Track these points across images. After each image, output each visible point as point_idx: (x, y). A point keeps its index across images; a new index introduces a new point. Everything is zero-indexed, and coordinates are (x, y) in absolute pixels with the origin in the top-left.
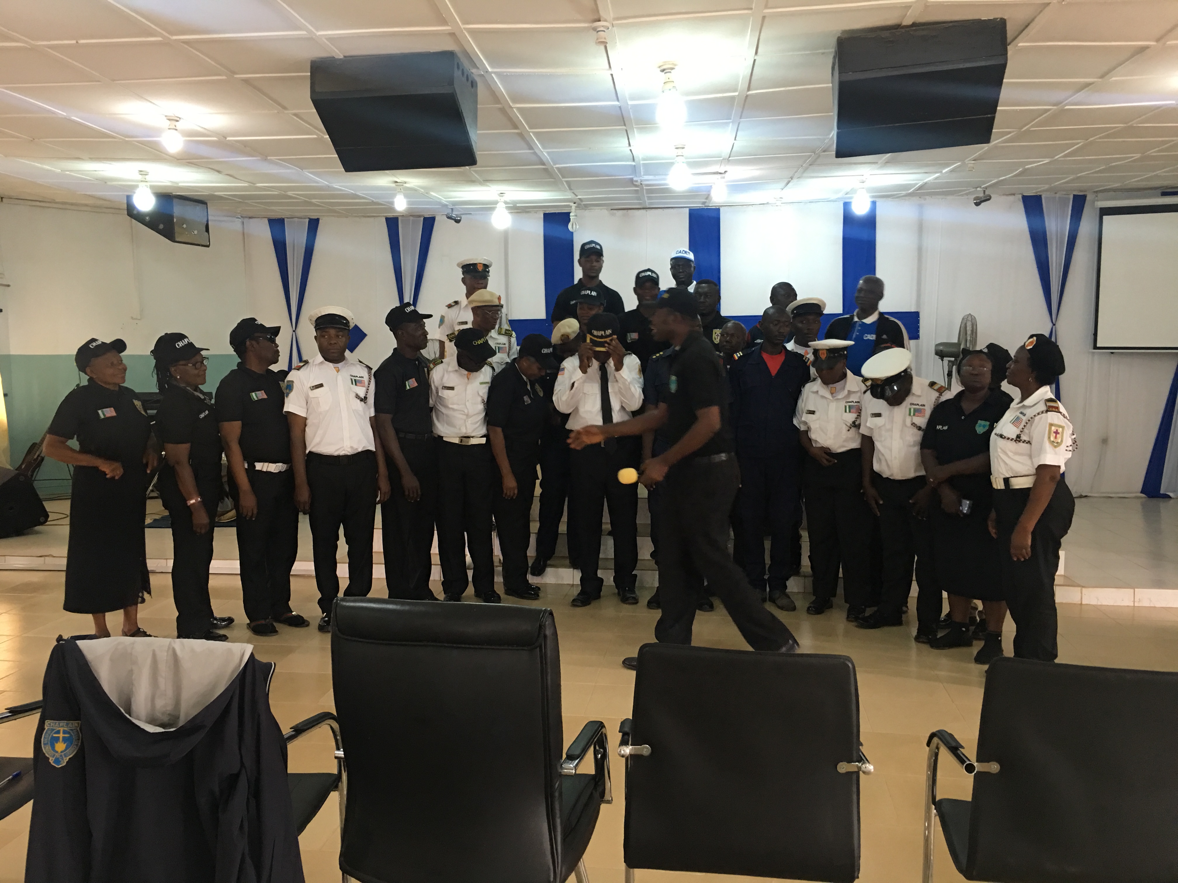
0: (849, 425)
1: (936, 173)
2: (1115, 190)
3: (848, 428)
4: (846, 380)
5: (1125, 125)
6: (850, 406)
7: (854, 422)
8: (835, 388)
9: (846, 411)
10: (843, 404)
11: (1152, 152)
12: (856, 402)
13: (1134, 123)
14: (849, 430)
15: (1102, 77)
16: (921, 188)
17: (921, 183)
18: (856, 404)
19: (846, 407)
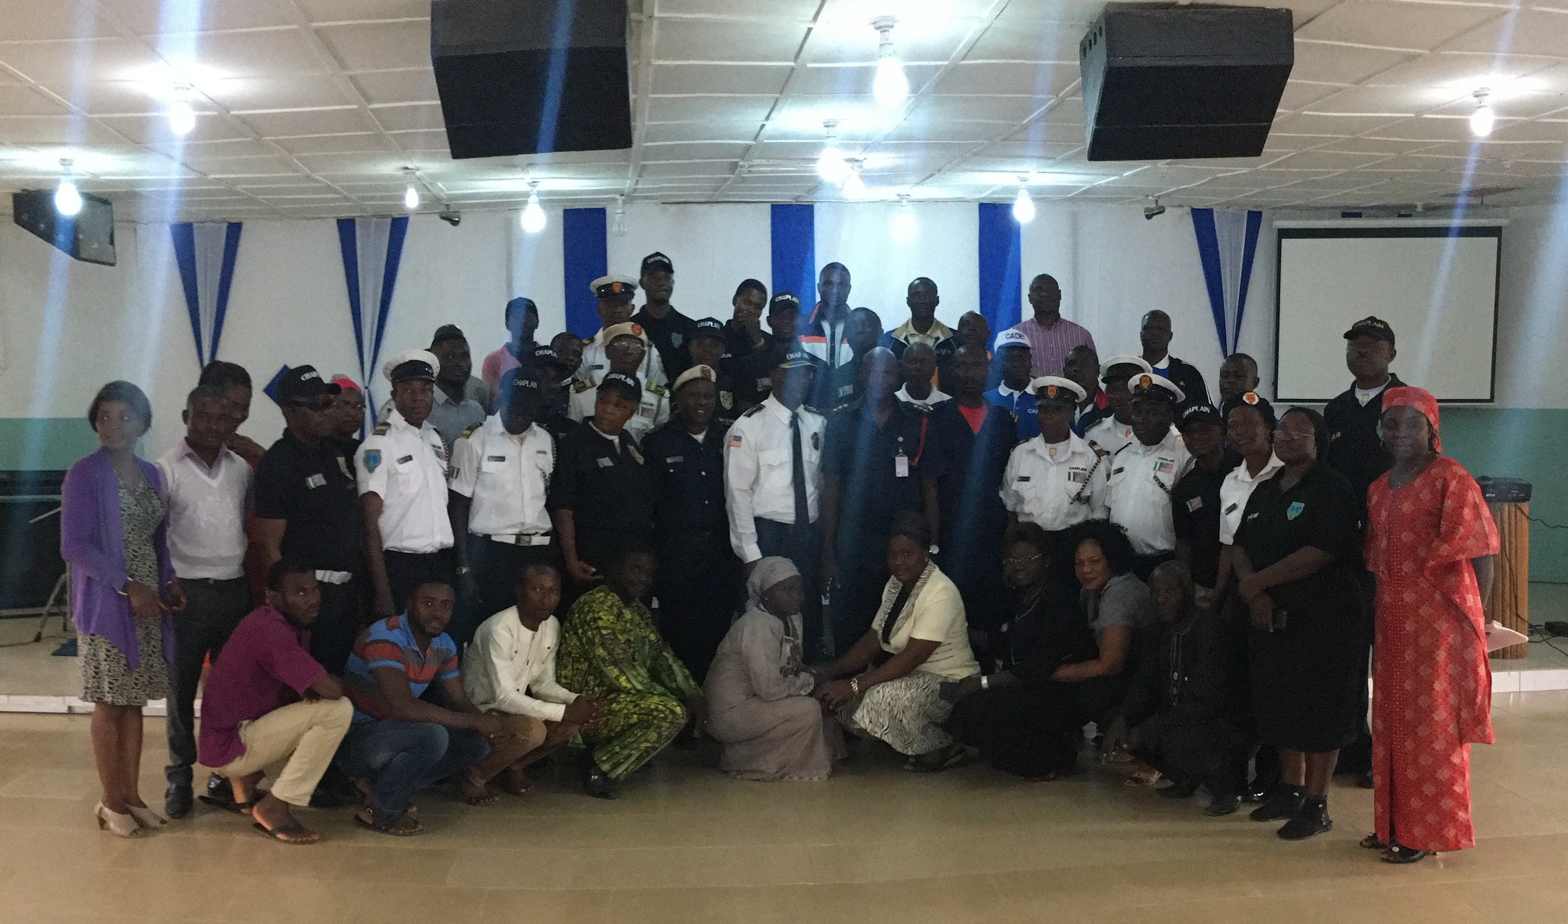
0: (1072, 496)
1: (1114, 175)
2: (1294, 208)
3: (1071, 501)
4: (1069, 443)
5: (1351, 136)
6: (1074, 473)
7: (1079, 494)
8: (1056, 449)
9: (1069, 479)
10: (1065, 469)
11: (1360, 168)
12: (1082, 469)
13: (1362, 136)
14: (1072, 503)
15: (1357, 83)
16: (1086, 192)
17: (1087, 186)
18: (1082, 472)
19: (1069, 474)
